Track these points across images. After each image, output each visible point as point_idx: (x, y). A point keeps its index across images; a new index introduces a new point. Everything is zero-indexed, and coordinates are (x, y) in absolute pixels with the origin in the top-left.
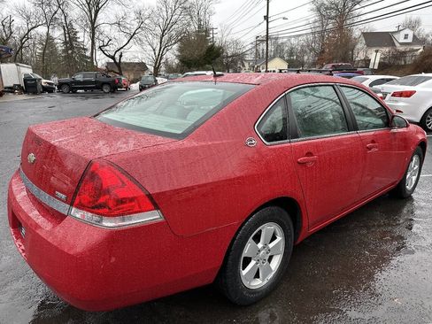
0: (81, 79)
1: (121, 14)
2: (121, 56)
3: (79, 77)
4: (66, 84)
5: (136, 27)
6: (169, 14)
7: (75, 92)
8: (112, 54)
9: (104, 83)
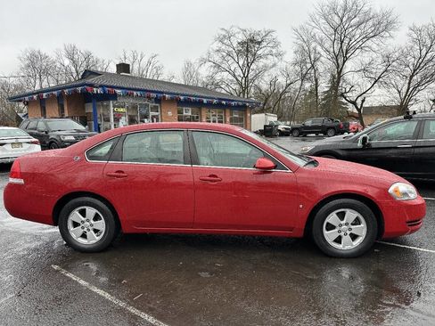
0: (310, 125)
1: (367, 60)
2: (363, 101)
3: (309, 123)
4: (297, 129)
5: (382, 71)
6: (424, 52)
7: (305, 136)
8: (353, 99)
9: (329, 128)
